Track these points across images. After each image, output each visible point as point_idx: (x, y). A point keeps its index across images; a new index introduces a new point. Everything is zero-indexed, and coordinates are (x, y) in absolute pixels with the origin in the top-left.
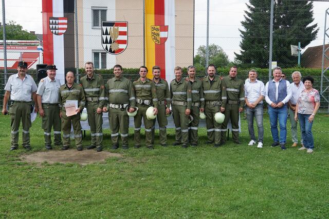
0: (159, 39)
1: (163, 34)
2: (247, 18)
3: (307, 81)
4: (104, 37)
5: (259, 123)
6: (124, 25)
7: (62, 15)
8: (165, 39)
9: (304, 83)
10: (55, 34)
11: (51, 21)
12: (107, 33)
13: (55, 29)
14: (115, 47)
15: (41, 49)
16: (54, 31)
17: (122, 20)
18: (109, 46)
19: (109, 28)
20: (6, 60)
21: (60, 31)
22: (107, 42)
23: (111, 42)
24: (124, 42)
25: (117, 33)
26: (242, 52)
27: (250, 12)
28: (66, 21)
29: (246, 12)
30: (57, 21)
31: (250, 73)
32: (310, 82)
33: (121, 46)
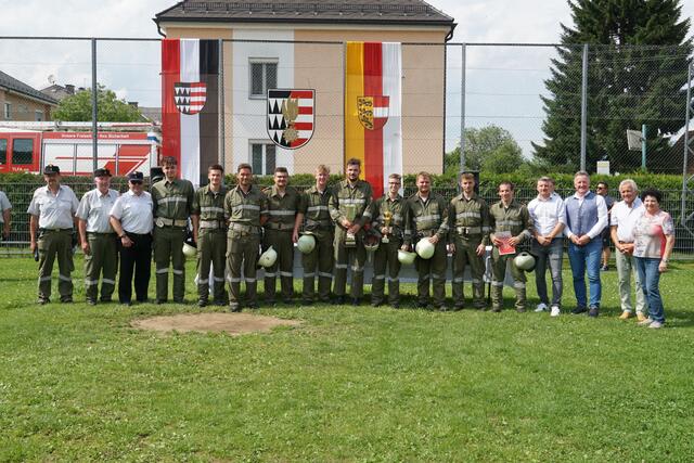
0: (372, 121)
1: (379, 112)
2: (556, 75)
3: (649, 198)
4: (272, 117)
5: (555, 274)
6: (308, 95)
7: (196, 78)
8: (383, 121)
9: (643, 200)
10: (185, 112)
11: (177, 89)
12: (276, 111)
13: (185, 103)
14: (290, 135)
15: (155, 139)
16: (182, 107)
17: (304, 86)
18: (280, 133)
19: (280, 101)
20: (96, 159)
21: (193, 108)
22: (276, 127)
23: (283, 127)
24: (307, 126)
25: (295, 111)
26: (546, 141)
27: (562, 61)
28: (204, 90)
29: (555, 62)
30: (188, 89)
31: (540, 183)
32: (654, 199)
33: (303, 134)
